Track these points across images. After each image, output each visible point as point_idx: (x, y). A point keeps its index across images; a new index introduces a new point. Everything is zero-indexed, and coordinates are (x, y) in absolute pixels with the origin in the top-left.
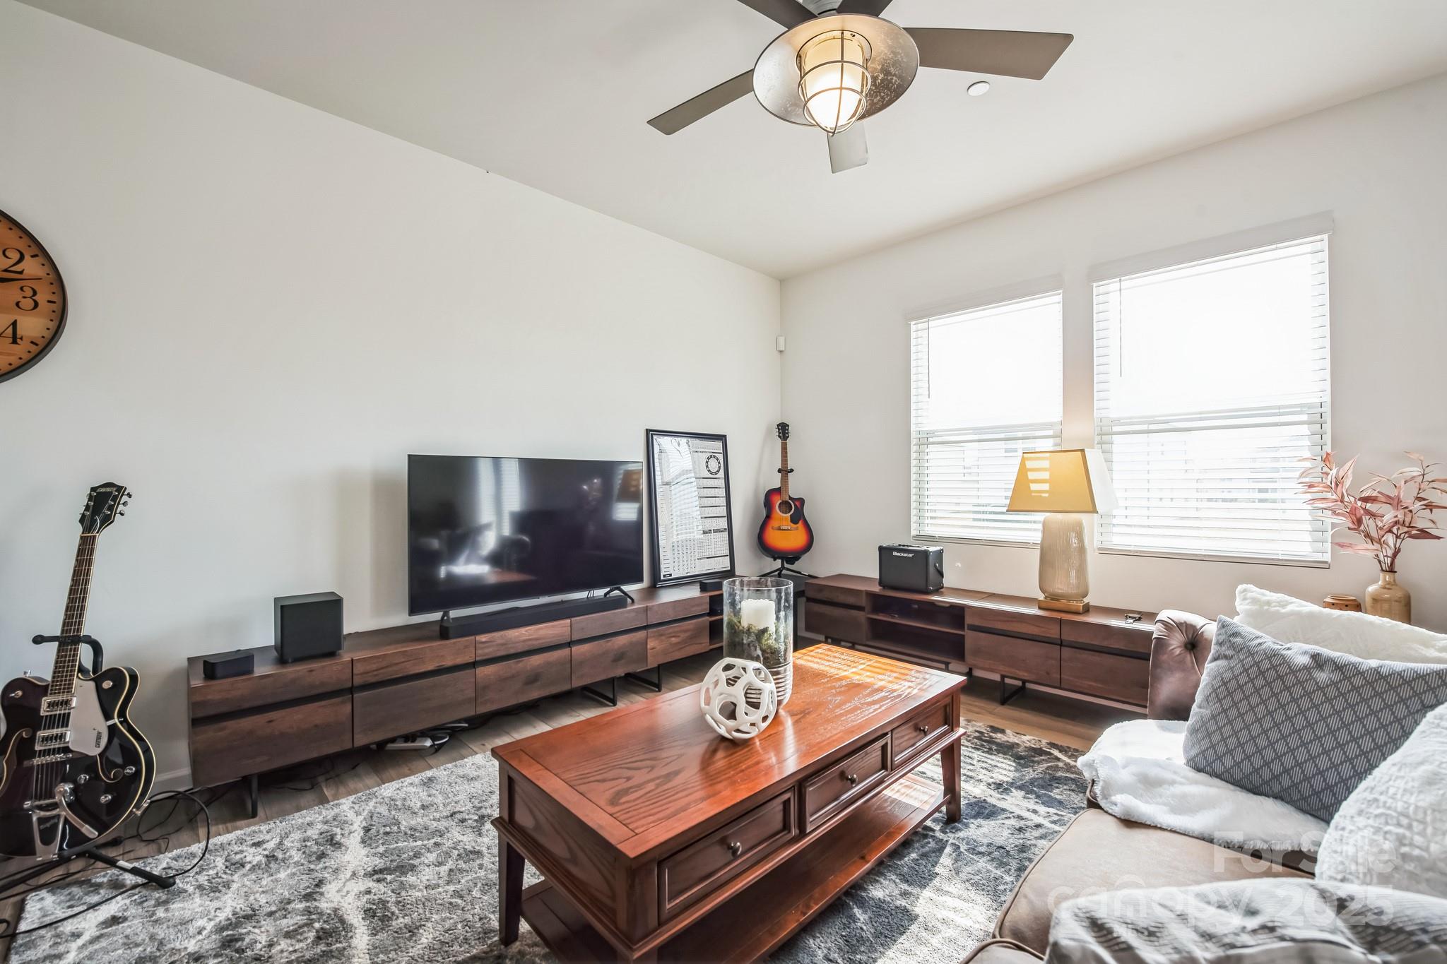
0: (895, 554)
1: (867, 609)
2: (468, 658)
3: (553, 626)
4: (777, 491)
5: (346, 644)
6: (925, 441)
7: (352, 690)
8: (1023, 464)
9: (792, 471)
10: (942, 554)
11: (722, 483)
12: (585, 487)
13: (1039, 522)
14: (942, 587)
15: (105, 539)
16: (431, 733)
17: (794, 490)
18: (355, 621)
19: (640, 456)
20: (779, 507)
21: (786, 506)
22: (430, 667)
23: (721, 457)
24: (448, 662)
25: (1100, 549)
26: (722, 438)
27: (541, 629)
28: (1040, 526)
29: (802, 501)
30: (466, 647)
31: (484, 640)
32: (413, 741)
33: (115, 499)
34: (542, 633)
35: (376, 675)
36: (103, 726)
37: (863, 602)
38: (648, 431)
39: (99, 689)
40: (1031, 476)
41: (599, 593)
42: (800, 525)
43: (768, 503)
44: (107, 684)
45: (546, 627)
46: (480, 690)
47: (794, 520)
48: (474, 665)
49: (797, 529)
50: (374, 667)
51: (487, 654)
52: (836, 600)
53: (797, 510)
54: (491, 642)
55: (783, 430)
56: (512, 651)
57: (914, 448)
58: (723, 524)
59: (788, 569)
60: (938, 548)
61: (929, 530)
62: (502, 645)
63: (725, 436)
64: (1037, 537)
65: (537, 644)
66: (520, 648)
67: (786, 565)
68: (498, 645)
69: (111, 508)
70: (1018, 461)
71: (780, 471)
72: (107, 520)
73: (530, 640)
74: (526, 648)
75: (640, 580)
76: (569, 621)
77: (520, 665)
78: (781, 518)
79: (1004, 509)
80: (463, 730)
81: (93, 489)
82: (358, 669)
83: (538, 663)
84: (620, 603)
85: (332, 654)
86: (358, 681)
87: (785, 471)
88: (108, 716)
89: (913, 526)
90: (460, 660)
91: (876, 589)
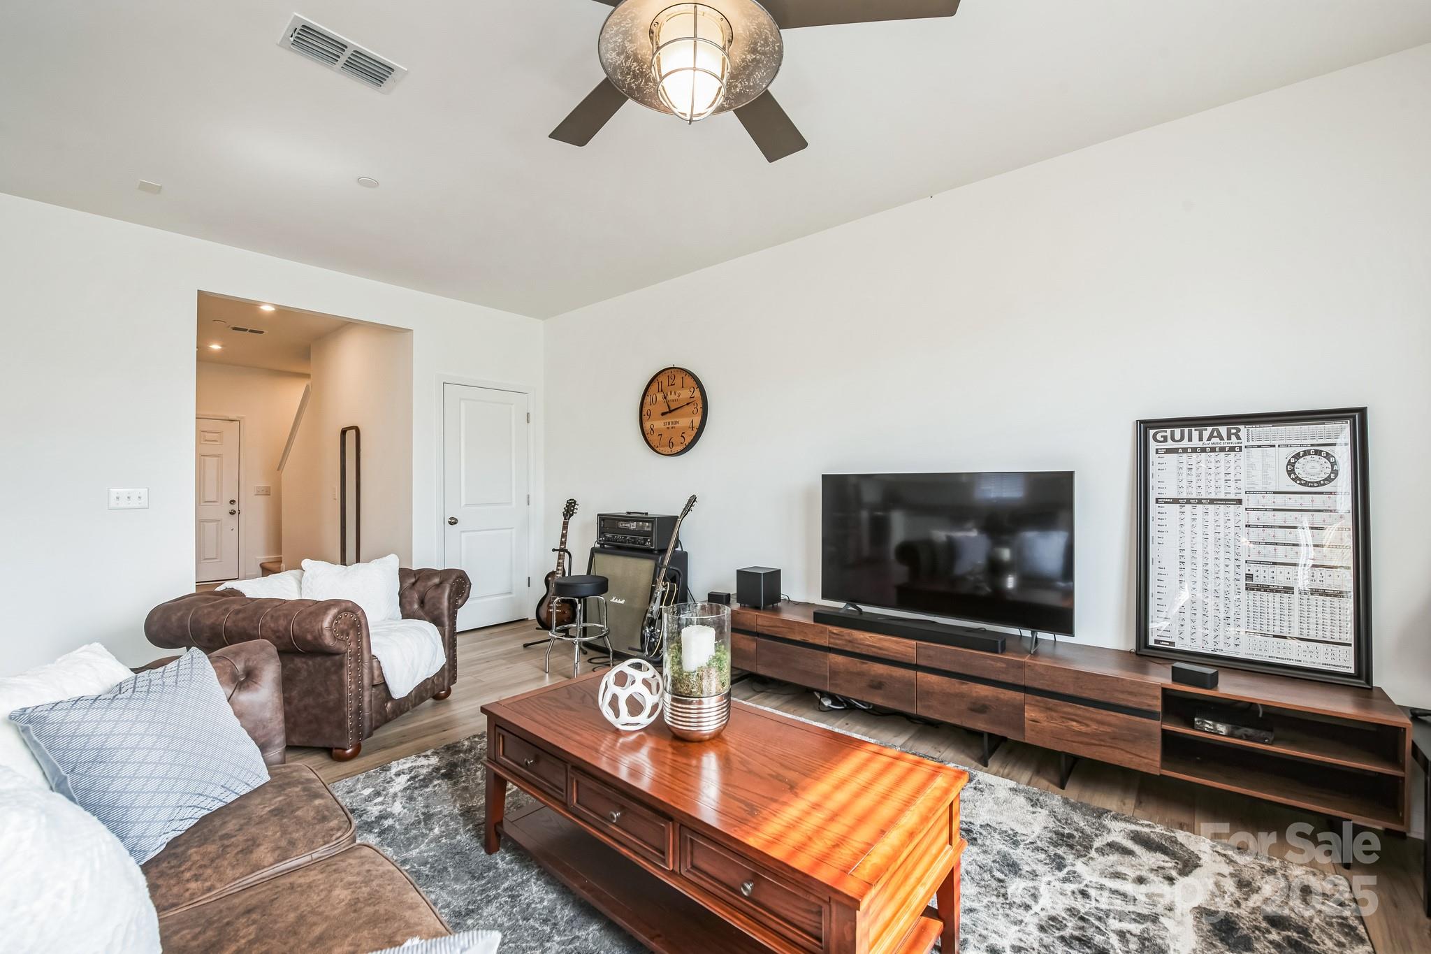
3: (897, 642)
5: (783, 606)
16: (832, 697)
22: (798, 638)
26: (1351, 415)
27: (885, 640)
31: (835, 631)
34: (886, 644)
35: (768, 630)
45: (890, 640)
46: (832, 673)
50: (767, 624)
51: (836, 644)
56: (859, 651)
62: (851, 642)
65: (880, 653)
66: (871, 652)
68: (846, 640)
73: (874, 647)
77: (865, 666)
82: (759, 622)
83: (881, 671)
85: (772, 610)
90: (818, 641)
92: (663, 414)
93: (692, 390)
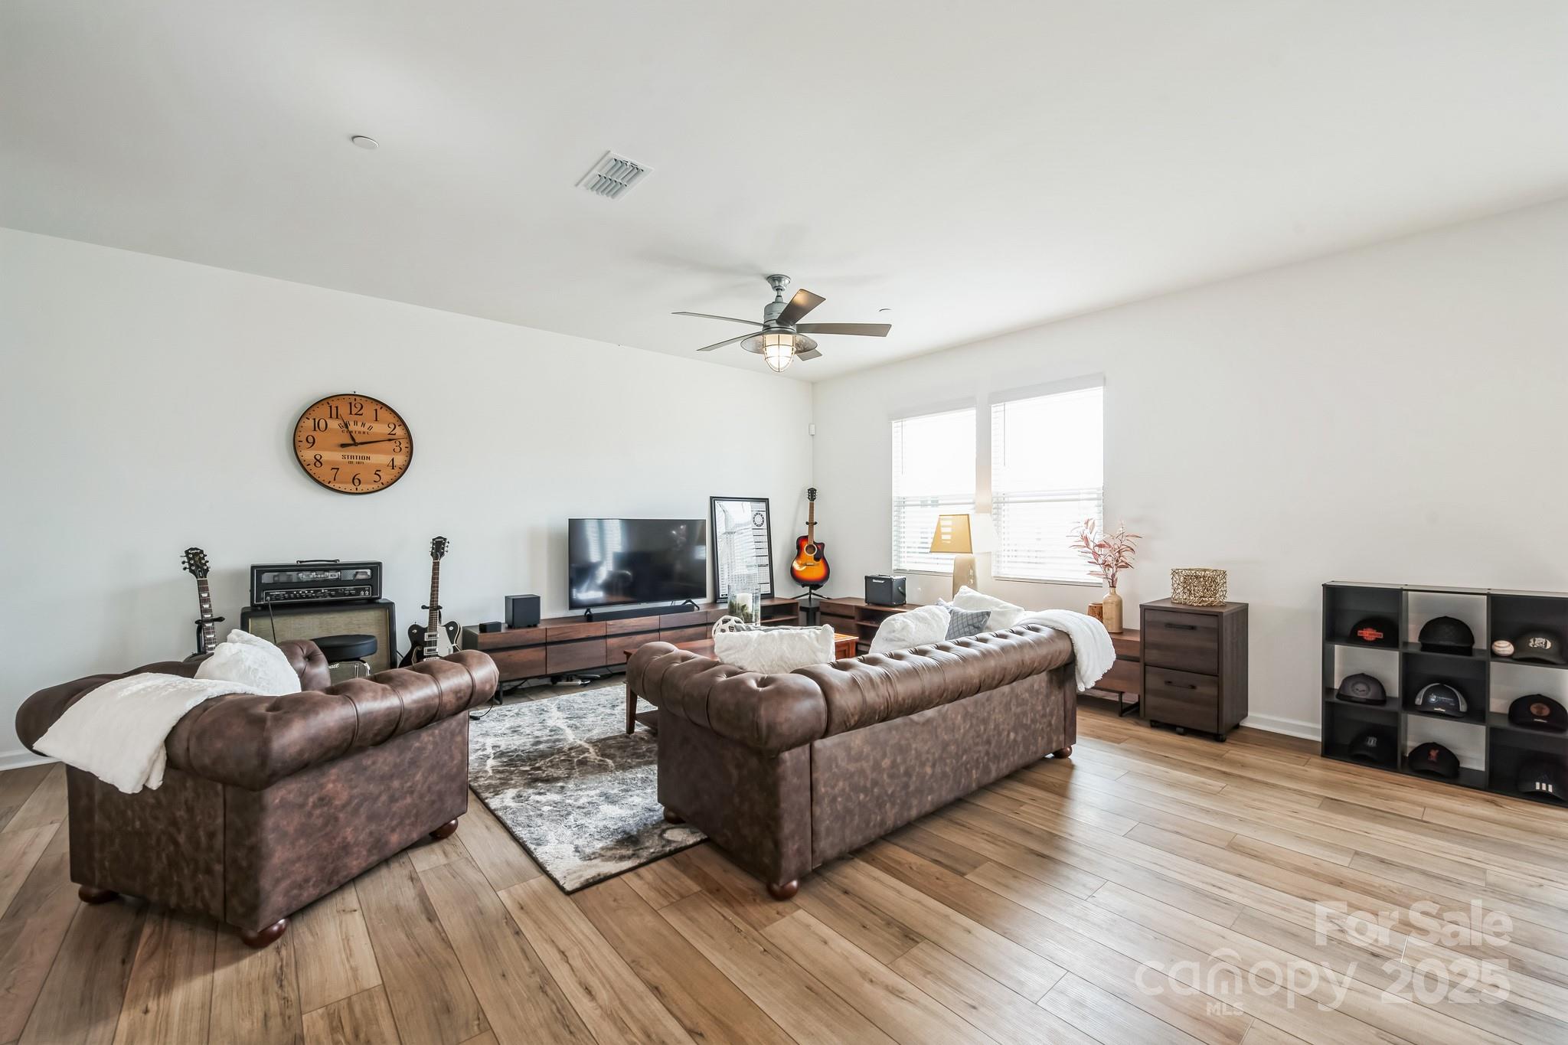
0: (874, 581)
1: (856, 618)
2: (602, 633)
3: (649, 619)
4: (805, 538)
5: (542, 623)
6: (903, 504)
7: (546, 644)
8: (939, 523)
9: (816, 523)
10: (905, 581)
11: (765, 532)
12: (674, 532)
13: (952, 559)
14: (905, 604)
15: (442, 561)
17: (817, 538)
18: (546, 613)
19: (706, 517)
20: (807, 549)
21: (811, 548)
22: (583, 636)
23: (764, 514)
24: (593, 634)
25: (995, 577)
26: (766, 501)
27: (642, 620)
28: (953, 561)
29: (823, 545)
30: (601, 627)
31: (611, 624)
32: (572, 680)
33: (444, 544)
34: (643, 622)
35: (557, 637)
36: (451, 646)
37: (853, 613)
38: (711, 498)
39: (448, 631)
40: (943, 530)
41: (679, 603)
42: (821, 561)
43: (799, 548)
44: (451, 628)
45: (645, 619)
46: (608, 651)
47: (817, 559)
48: (606, 637)
49: (818, 564)
50: (557, 633)
51: (613, 632)
52: (838, 613)
53: (819, 553)
54: (615, 626)
55: (812, 493)
56: (626, 631)
57: (894, 509)
58: (766, 561)
59: (814, 594)
60: (902, 577)
61: (903, 566)
62: (621, 627)
63: (768, 499)
64: (950, 569)
65: (639, 629)
66: (631, 630)
67: (813, 591)
68: (618, 627)
69: (443, 549)
70: (937, 520)
71: (807, 523)
72: (442, 554)
73: (636, 626)
74: (634, 631)
75: (704, 595)
76: (658, 617)
77: (630, 640)
78: (808, 556)
79: (929, 550)
80: (598, 679)
81: (434, 540)
82: (549, 633)
83: (641, 639)
84: (691, 608)
85: (535, 626)
86: (549, 640)
87: (811, 524)
88: (452, 643)
89: (894, 563)
90: (598, 633)
91: (864, 604)
92: (343, 446)
93: (392, 426)
